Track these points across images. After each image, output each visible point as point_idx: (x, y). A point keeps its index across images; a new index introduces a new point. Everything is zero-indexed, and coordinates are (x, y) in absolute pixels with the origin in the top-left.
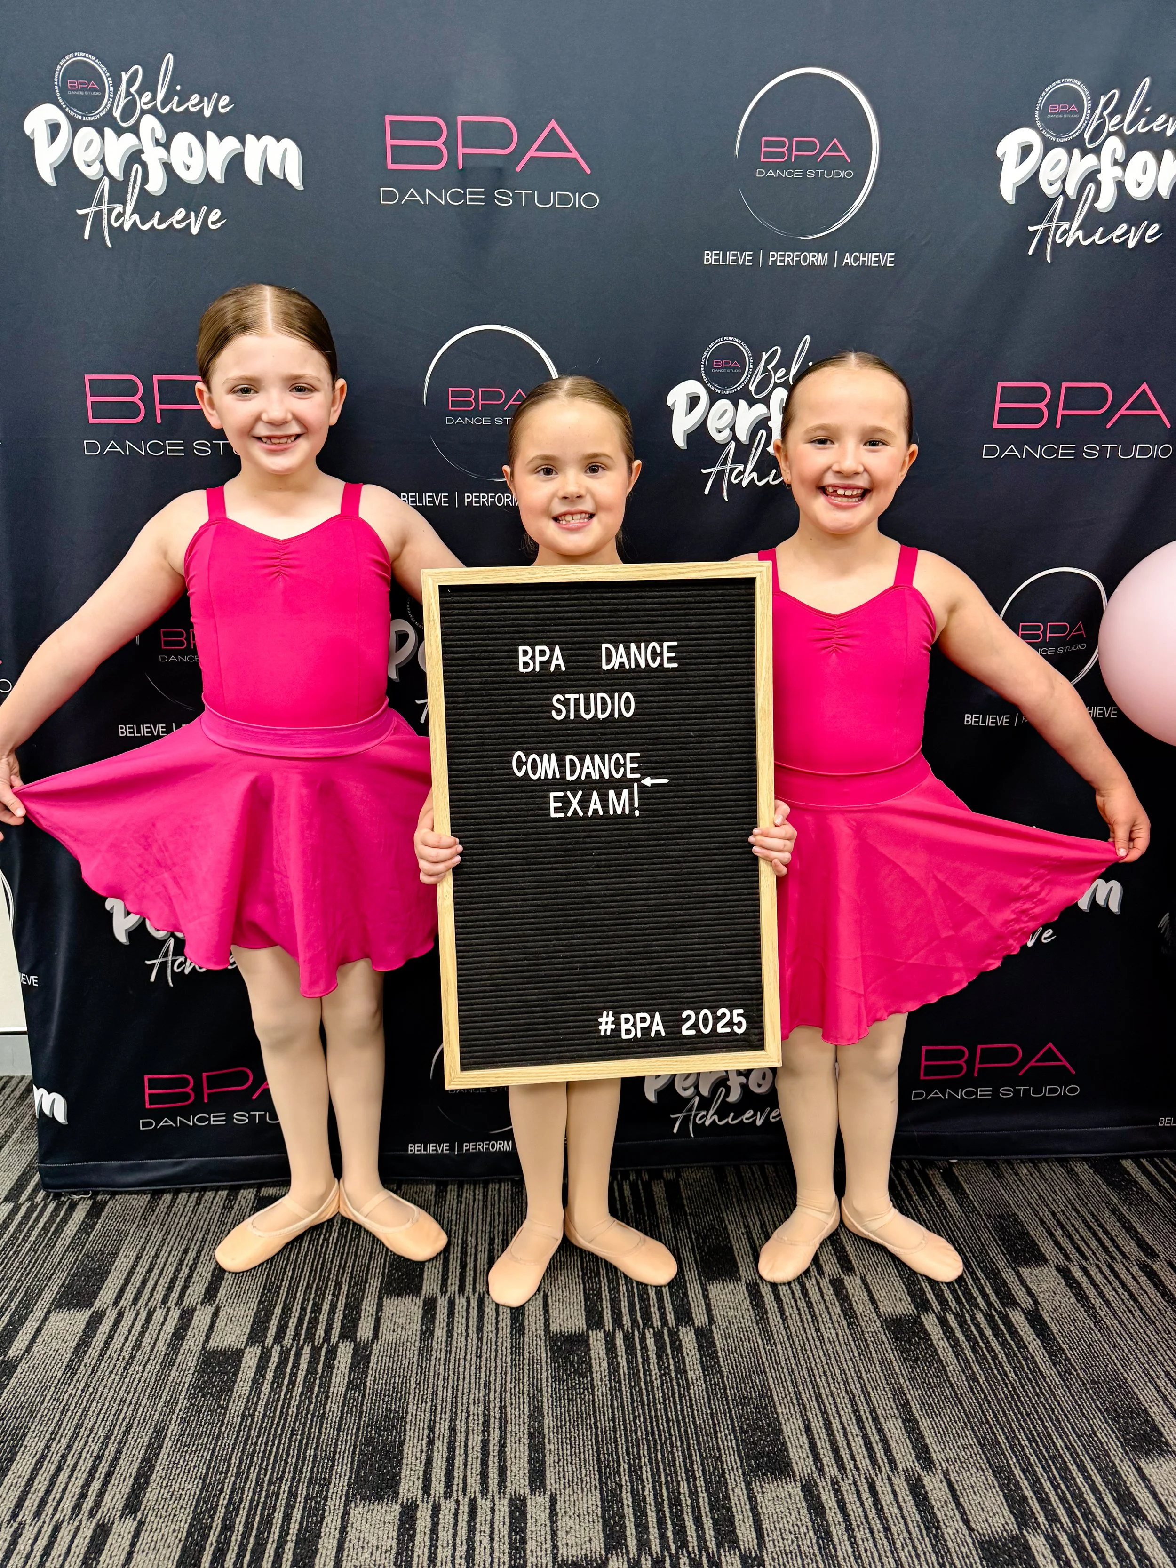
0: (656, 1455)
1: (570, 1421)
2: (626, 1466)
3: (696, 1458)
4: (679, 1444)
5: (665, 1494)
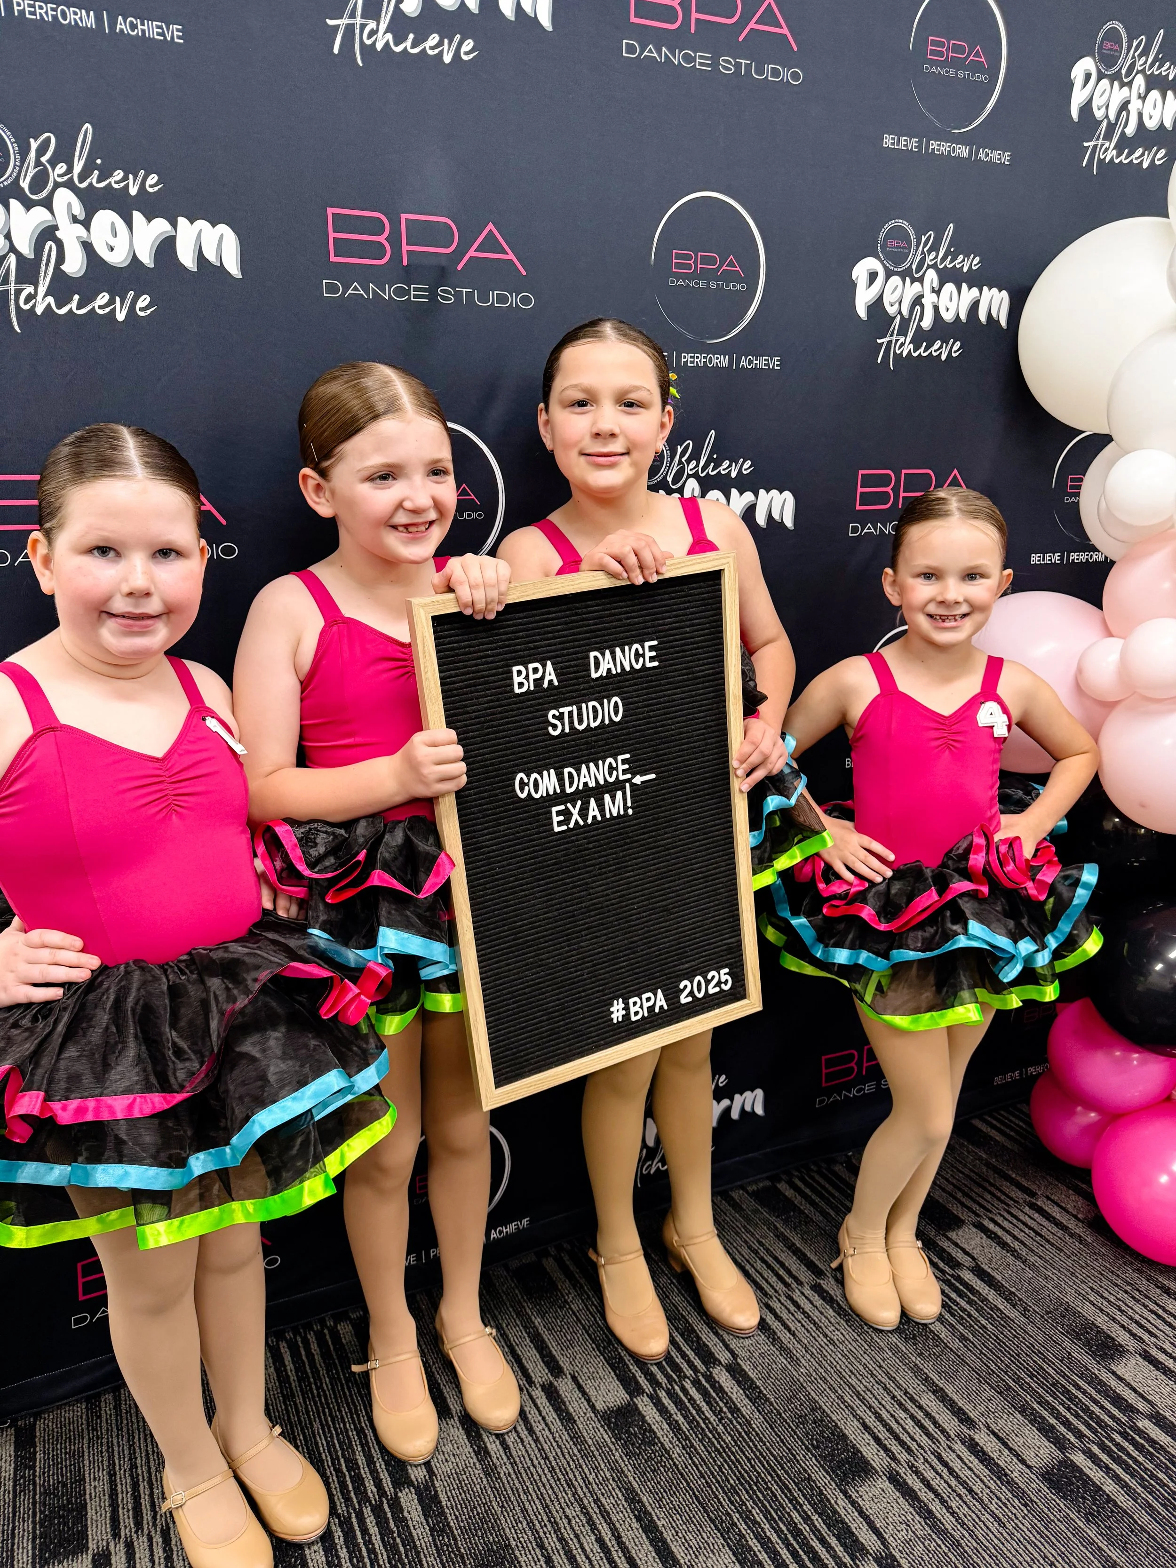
0: (757, 1496)
1: (665, 1491)
2: (737, 1515)
3: (792, 1486)
4: (769, 1477)
5: (784, 1528)
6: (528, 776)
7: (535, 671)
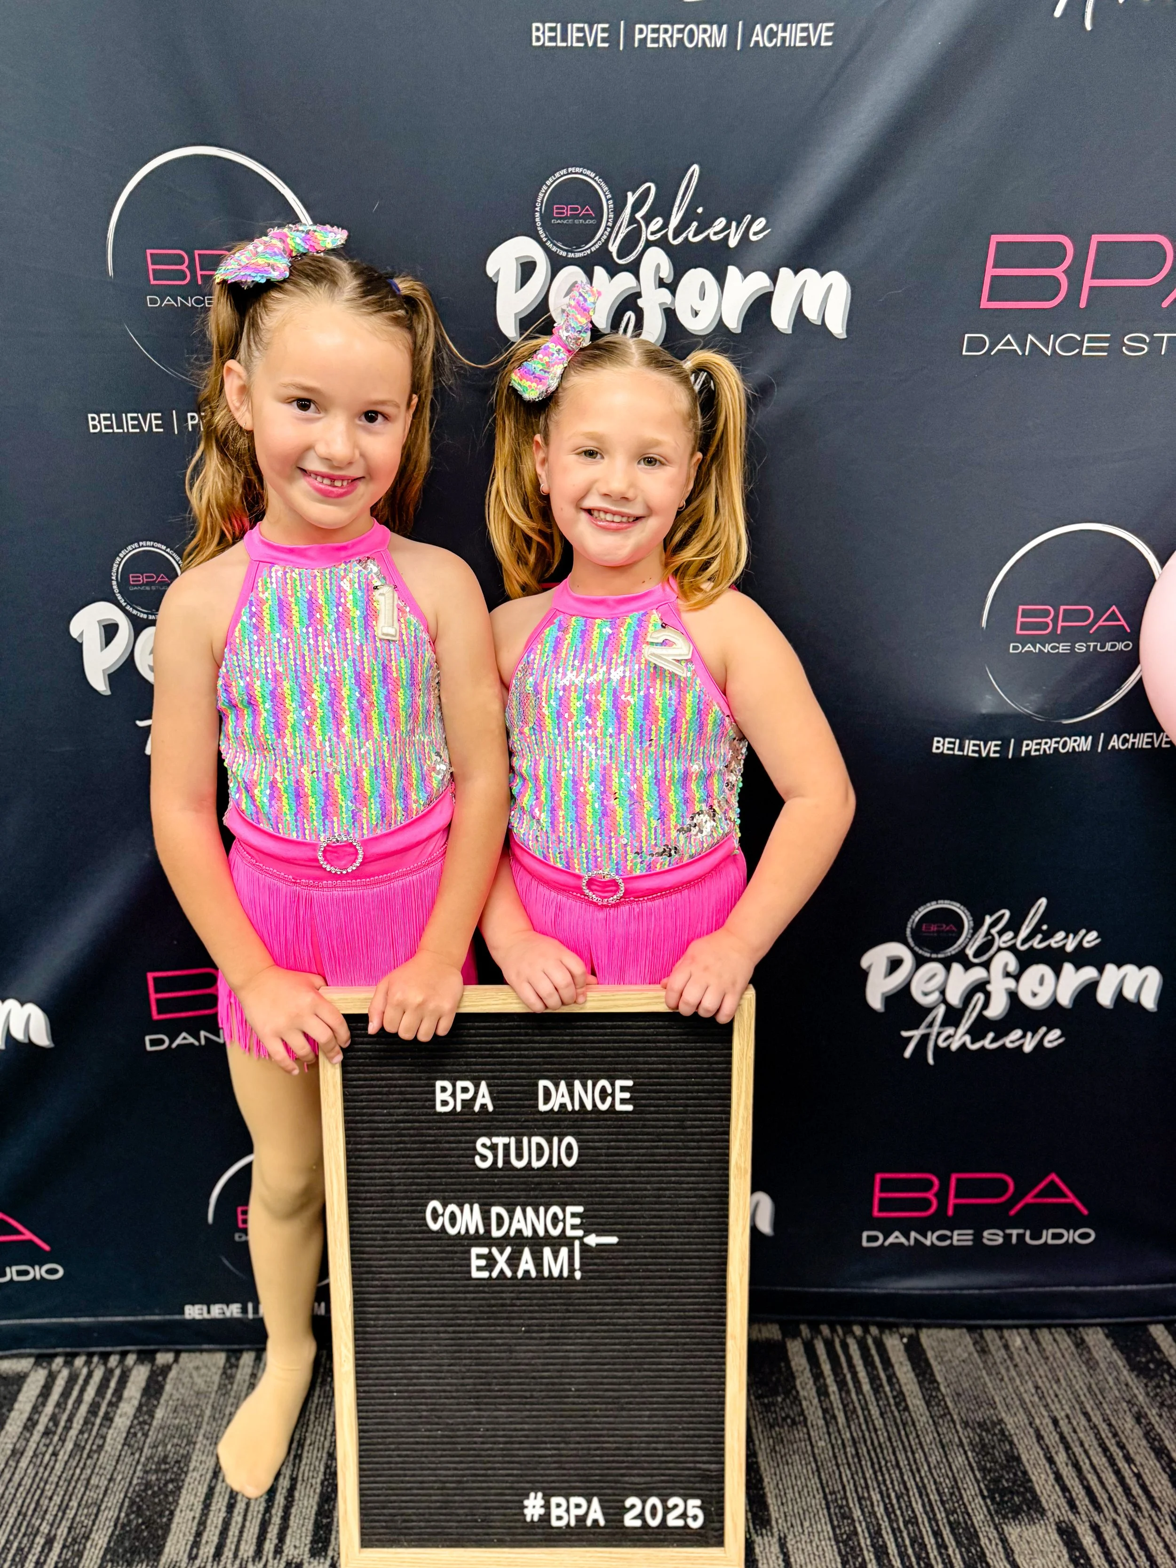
6: (445, 1206)
7: (465, 1090)
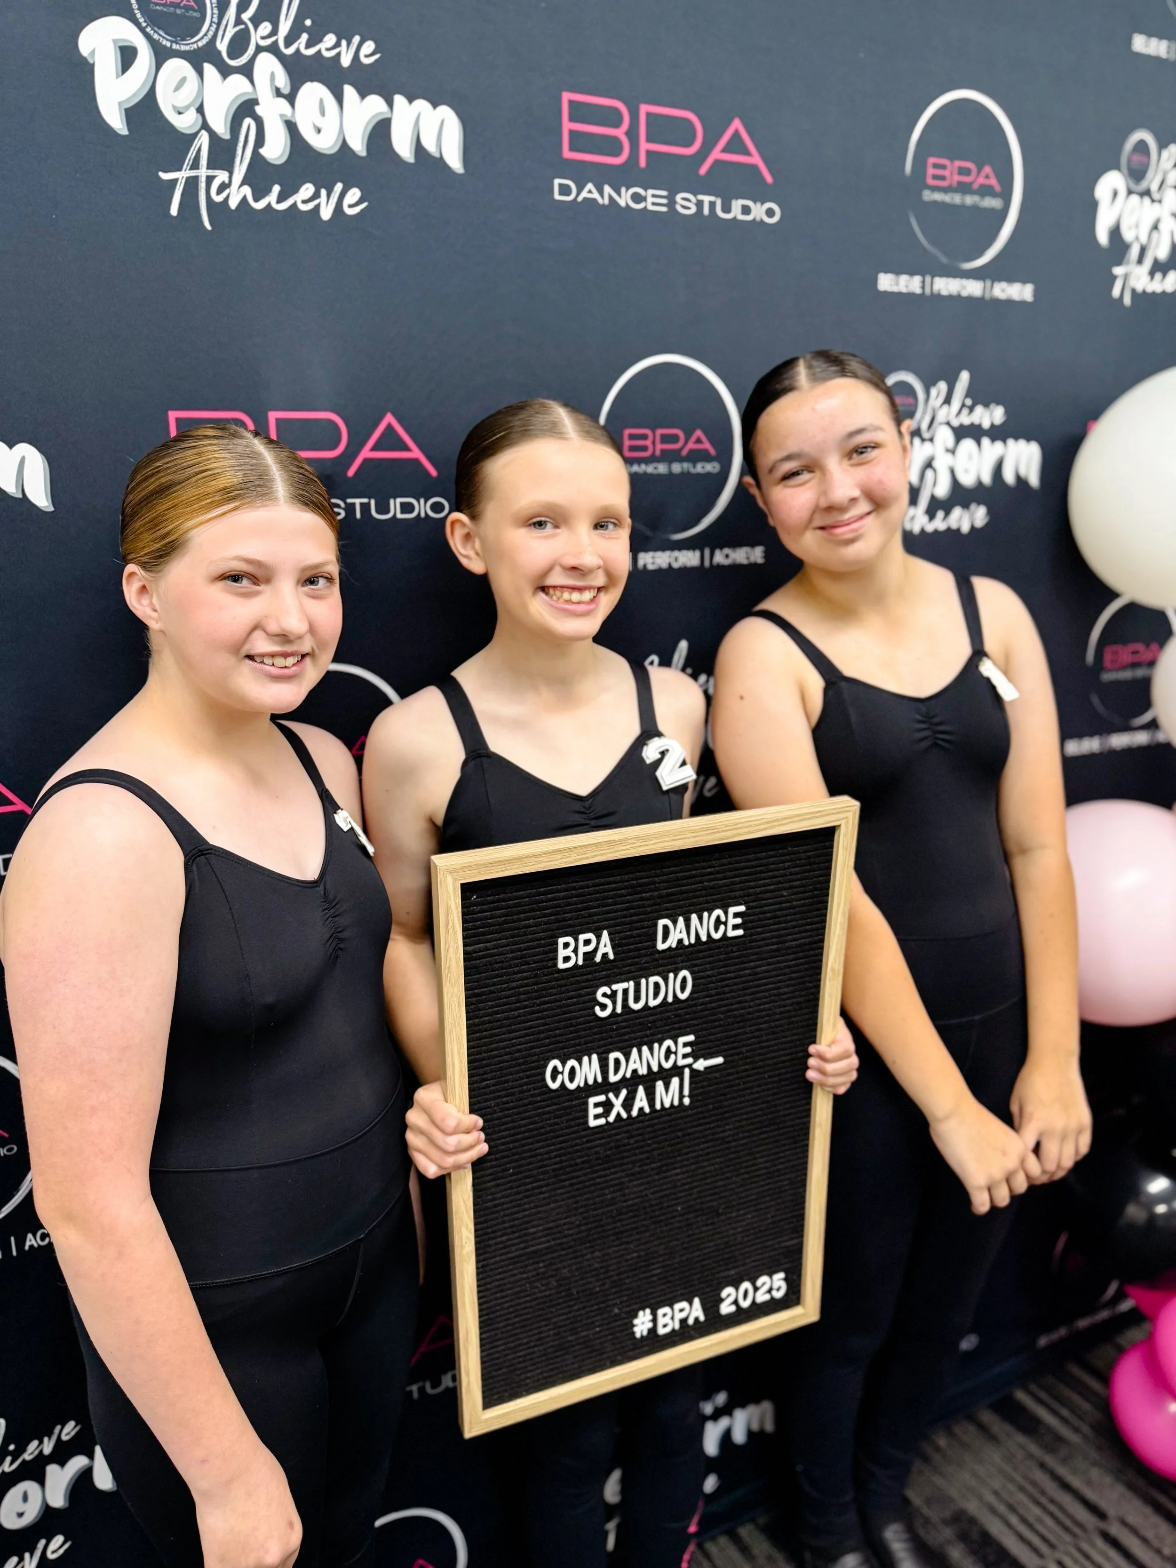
6: (564, 1064)
7: (587, 942)
